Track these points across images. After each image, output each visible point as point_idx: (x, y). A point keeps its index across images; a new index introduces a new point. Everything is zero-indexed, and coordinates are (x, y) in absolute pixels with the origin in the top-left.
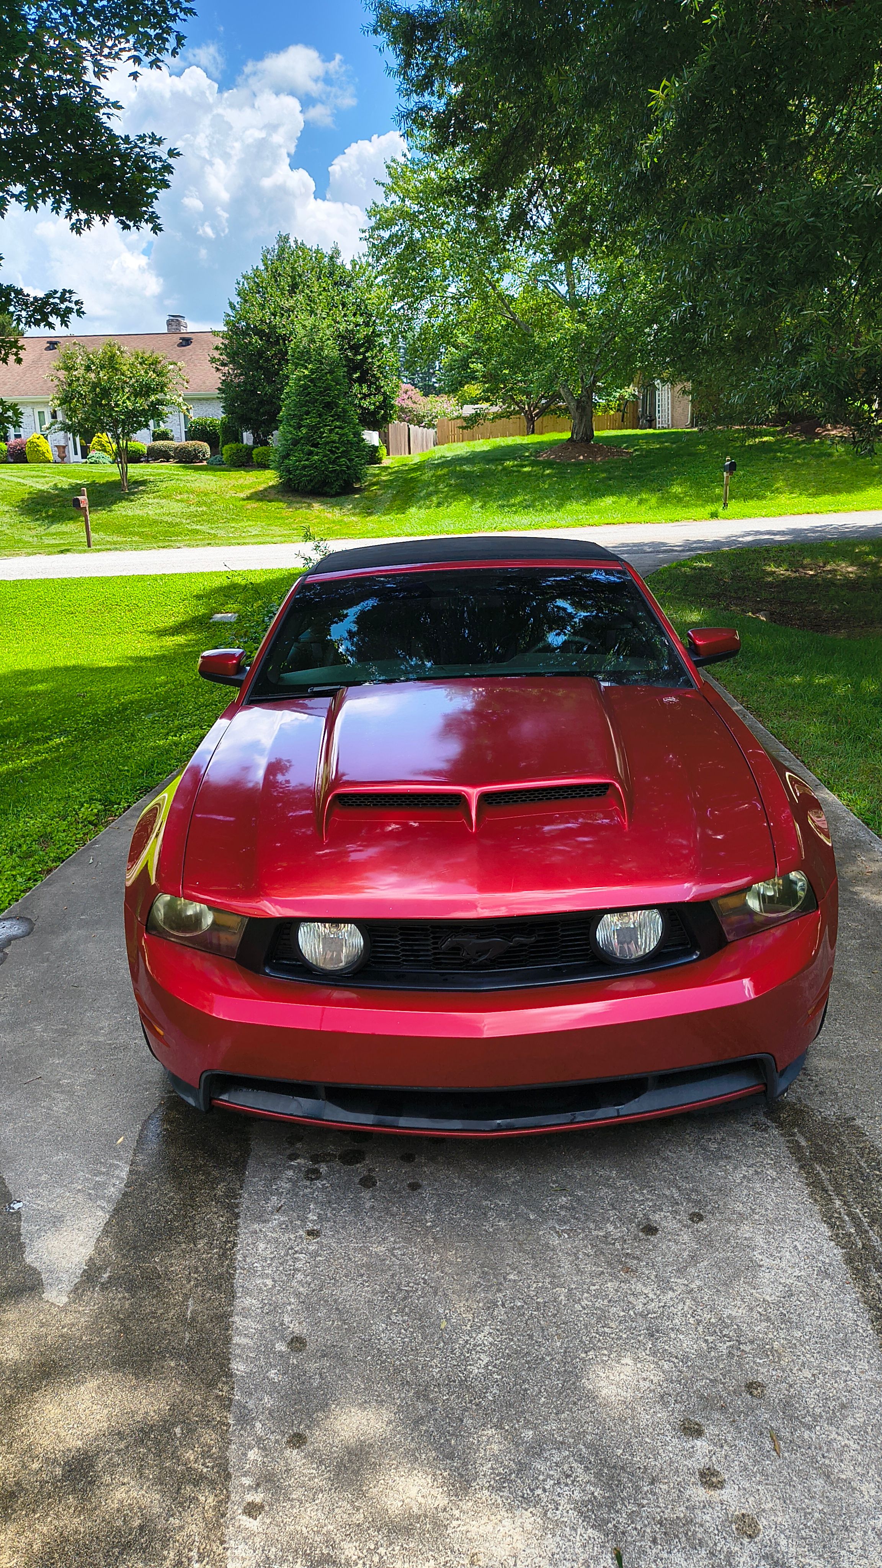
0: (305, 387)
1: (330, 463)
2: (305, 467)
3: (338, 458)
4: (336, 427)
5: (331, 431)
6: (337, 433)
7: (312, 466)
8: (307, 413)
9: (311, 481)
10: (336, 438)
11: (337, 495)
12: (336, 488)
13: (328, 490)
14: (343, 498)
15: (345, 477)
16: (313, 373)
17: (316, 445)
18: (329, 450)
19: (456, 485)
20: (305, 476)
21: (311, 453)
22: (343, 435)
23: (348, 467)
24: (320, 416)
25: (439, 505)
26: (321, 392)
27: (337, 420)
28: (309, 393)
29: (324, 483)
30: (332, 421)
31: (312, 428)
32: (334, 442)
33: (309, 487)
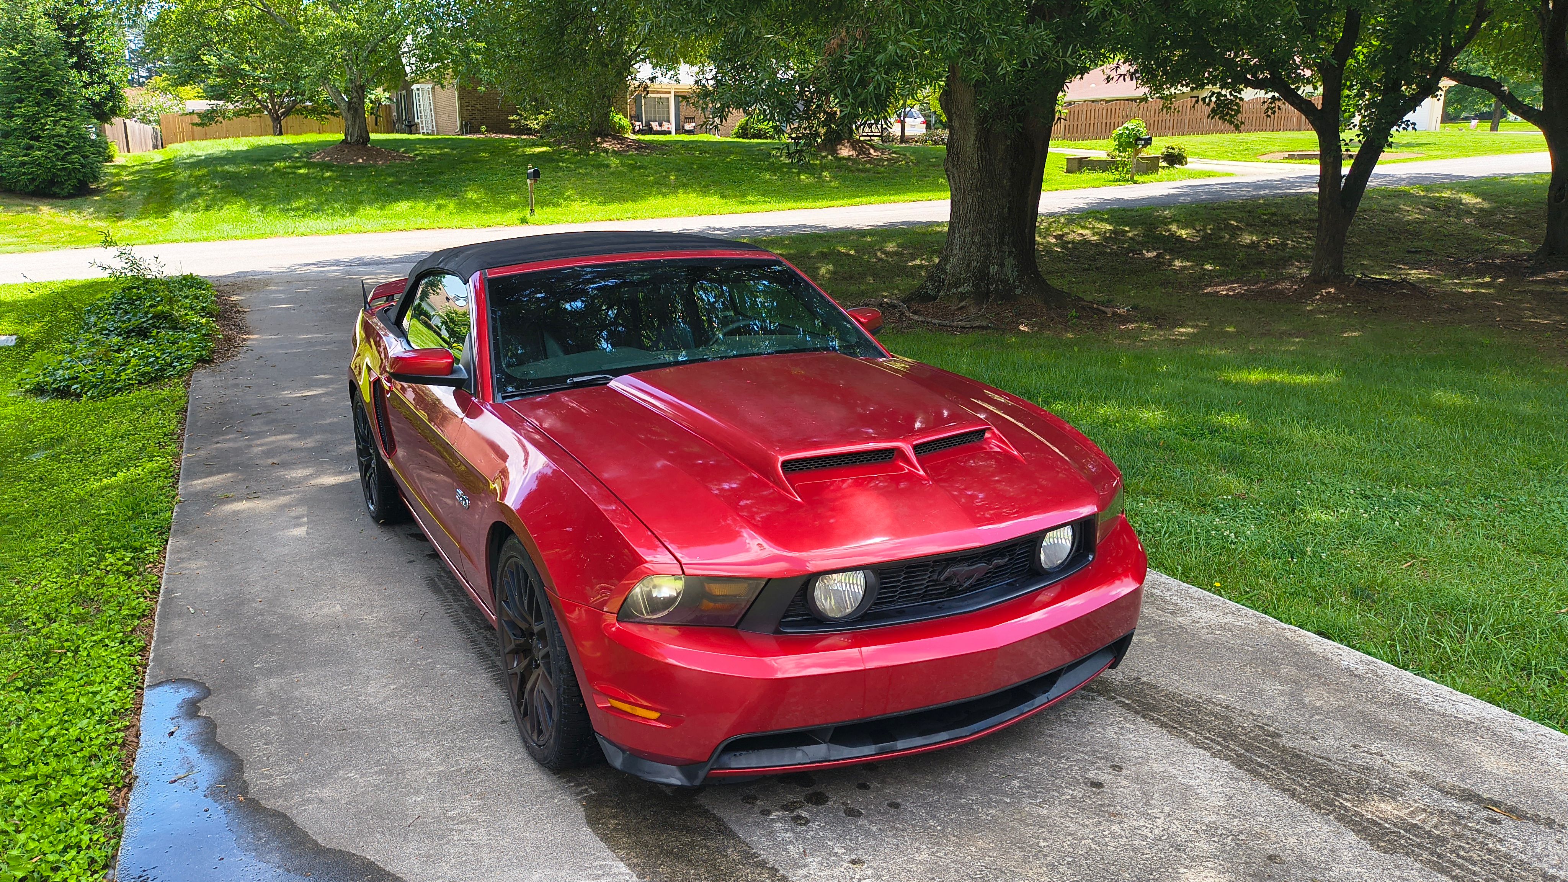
0: (14, 71)
1: (58, 160)
2: (23, 164)
3: (68, 154)
4: (61, 119)
5: (55, 123)
6: (64, 126)
7: (34, 162)
8: (21, 101)
9: (34, 180)
10: (64, 131)
11: (70, 196)
12: (68, 188)
13: (57, 190)
14: (79, 200)
15: (80, 176)
16: (24, 55)
17: (37, 138)
18: (55, 145)
19: (223, 187)
20: (24, 174)
21: (30, 147)
22: (72, 128)
23: (82, 165)
24: (38, 104)
25: (207, 208)
26: (36, 77)
27: (62, 110)
28: (20, 78)
29: (52, 183)
30: (56, 112)
31: (32, 119)
32: (60, 136)
33: (32, 187)
